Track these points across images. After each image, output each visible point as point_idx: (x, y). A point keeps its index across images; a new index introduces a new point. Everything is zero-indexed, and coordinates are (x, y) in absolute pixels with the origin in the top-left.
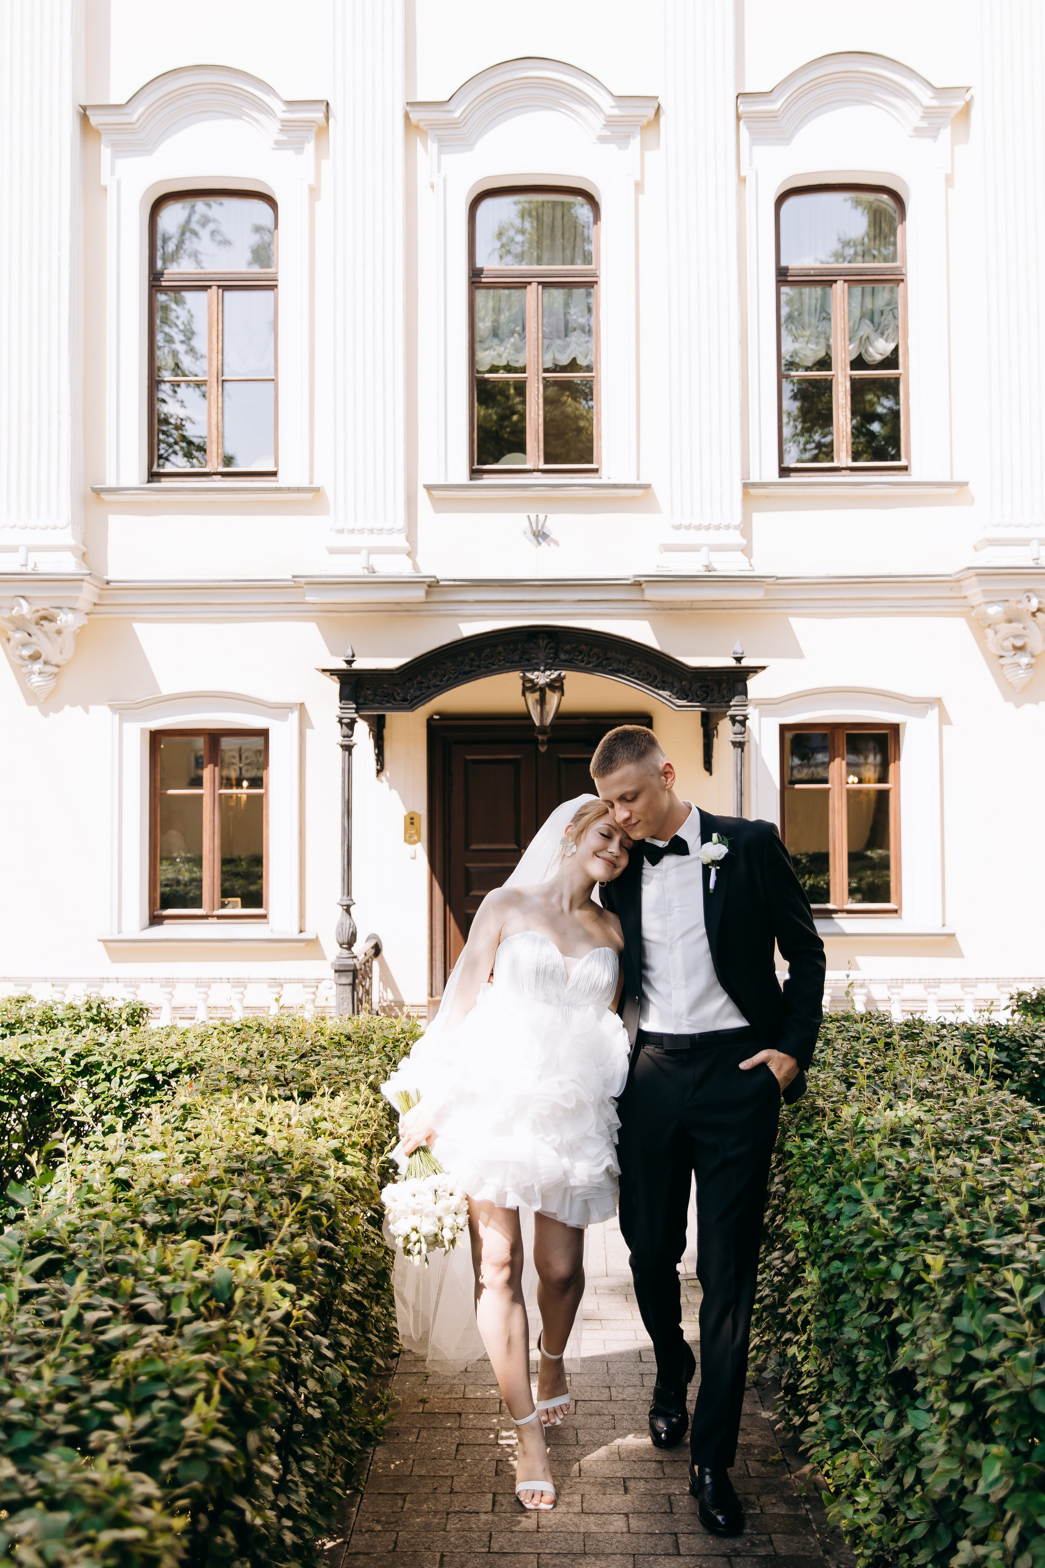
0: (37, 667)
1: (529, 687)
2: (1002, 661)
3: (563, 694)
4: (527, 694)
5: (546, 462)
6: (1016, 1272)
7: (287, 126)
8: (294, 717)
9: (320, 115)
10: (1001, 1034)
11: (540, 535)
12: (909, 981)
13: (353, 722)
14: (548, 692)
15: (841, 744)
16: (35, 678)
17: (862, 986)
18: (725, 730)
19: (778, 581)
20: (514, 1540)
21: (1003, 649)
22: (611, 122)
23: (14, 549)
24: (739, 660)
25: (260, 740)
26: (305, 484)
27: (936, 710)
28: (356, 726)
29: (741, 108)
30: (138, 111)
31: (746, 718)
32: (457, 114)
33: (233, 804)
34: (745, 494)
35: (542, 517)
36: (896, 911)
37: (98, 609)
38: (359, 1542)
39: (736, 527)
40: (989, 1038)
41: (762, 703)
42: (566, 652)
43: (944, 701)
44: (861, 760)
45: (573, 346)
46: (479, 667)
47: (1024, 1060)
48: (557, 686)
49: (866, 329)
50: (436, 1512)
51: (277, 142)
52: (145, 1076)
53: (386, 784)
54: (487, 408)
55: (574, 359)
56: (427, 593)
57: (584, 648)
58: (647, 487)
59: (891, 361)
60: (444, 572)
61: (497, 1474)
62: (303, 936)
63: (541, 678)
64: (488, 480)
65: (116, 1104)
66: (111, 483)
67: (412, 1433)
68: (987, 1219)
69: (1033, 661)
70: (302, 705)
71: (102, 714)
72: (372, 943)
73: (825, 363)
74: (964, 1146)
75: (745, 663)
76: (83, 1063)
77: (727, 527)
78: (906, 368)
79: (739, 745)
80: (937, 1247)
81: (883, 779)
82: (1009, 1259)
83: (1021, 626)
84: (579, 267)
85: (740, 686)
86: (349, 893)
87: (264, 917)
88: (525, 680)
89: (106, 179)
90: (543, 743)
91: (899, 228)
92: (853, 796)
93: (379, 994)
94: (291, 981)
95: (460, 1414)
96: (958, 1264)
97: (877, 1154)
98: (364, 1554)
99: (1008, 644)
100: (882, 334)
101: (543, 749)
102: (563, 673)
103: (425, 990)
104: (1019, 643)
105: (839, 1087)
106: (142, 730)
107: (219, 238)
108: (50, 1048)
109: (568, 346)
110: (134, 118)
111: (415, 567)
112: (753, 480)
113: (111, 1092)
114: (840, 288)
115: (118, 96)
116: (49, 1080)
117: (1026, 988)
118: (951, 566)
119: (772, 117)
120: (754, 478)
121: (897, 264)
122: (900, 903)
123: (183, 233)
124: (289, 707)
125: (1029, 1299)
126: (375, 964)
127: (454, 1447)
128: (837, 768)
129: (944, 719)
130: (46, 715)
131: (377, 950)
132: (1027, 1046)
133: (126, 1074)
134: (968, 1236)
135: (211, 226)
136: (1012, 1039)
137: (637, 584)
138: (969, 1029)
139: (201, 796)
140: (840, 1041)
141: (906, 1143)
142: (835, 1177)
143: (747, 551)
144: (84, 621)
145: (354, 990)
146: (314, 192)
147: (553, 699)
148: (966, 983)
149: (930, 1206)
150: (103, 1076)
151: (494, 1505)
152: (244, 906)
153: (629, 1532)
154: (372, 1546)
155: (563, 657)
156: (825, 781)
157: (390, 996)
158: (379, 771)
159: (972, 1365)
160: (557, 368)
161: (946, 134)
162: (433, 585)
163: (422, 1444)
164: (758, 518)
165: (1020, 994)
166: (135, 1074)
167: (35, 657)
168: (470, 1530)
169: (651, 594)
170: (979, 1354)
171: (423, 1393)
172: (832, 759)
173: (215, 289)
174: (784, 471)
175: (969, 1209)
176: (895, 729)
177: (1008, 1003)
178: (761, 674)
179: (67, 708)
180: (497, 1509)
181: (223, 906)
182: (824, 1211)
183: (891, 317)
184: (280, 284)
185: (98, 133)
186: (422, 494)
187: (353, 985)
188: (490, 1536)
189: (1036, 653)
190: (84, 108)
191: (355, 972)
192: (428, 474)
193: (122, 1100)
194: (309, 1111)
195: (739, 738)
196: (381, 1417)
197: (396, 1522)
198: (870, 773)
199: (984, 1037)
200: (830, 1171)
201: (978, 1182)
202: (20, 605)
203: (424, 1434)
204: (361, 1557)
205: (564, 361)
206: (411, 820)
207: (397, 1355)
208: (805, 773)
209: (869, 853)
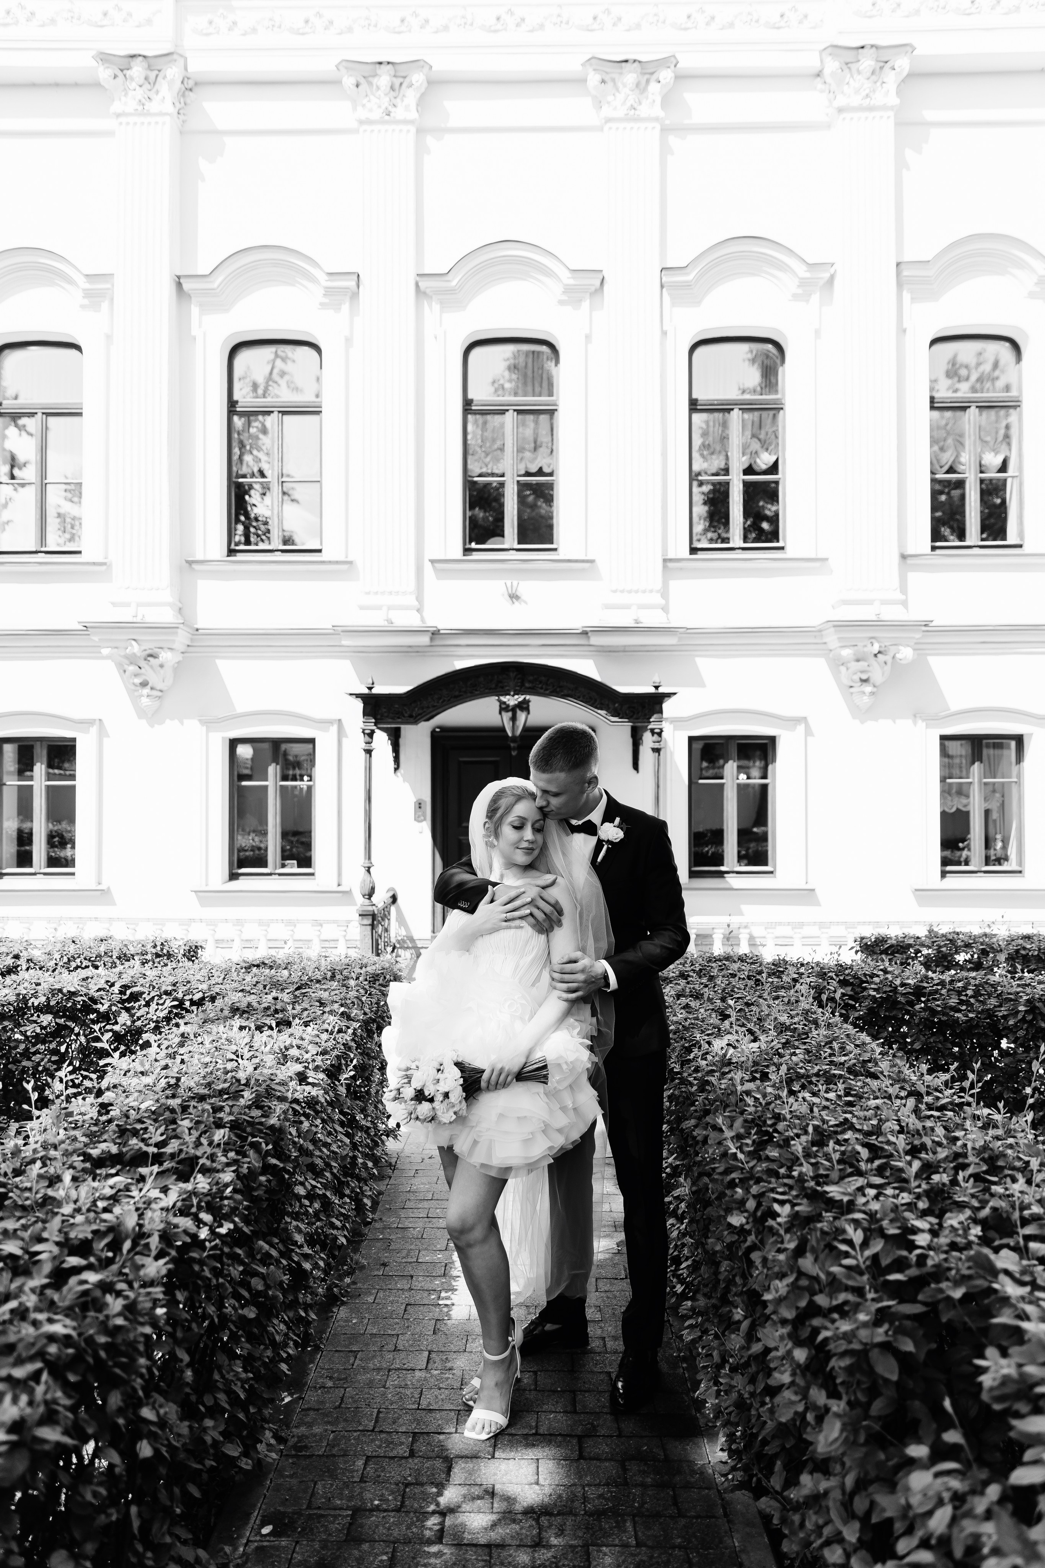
0: (146, 691)
1: (504, 708)
2: (852, 690)
3: (529, 713)
4: (503, 713)
5: (519, 543)
6: (856, 1223)
7: (329, 292)
8: (334, 729)
9: (353, 284)
10: (847, 972)
11: (514, 597)
12: (780, 924)
13: (373, 732)
14: (519, 712)
15: (734, 751)
16: (145, 700)
17: (746, 927)
18: (648, 740)
19: (688, 631)
20: (440, 1397)
21: (853, 681)
22: (568, 290)
23: (128, 605)
24: (657, 687)
25: (311, 746)
26: (342, 558)
27: (803, 725)
28: (375, 735)
29: (664, 279)
30: (218, 280)
31: (662, 730)
32: (454, 283)
33: (297, 792)
34: (665, 567)
35: (515, 583)
36: (772, 872)
37: (191, 649)
38: (312, 1397)
39: (658, 591)
40: (837, 975)
41: (673, 721)
42: (530, 682)
43: (809, 719)
44: (751, 764)
45: (539, 459)
46: (465, 692)
47: (865, 993)
48: (524, 706)
49: (755, 445)
50: (379, 1370)
51: (321, 304)
52: (176, 1003)
53: (401, 779)
54: (485, 512)
55: (541, 468)
56: (432, 639)
57: (543, 679)
58: (592, 561)
59: (774, 468)
60: (444, 623)
61: (434, 1333)
62: (340, 889)
63: (512, 700)
64: (476, 556)
65: (152, 1025)
66: (199, 557)
67: (371, 1294)
68: (829, 1160)
69: (875, 690)
70: (340, 720)
71: (193, 726)
72: (391, 894)
73: (726, 471)
74: (814, 1079)
75: (661, 690)
76: (128, 992)
77: (651, 591)
78: (784, 474)
79: (657, 751)
80: (785, 1185)
81: (765, 776)
82: (850, 1207)
83: (865, 664)
84: (544, 399)
85: (657, 707)
86: (369, 858)
87: (313, 874)
88: (502, 703)
89: (195, 331)
90: (514, 749)
91: (780, 370)
92: (741, 788)
93: (395, 932)
94: (328, 922)
95: (412, 1277)
96: (803, 1208)
97: (739, 1088)
98: (314, 1410)
99: (856, 678)
100: (767, 450)
101: (514, 753)
102: (528, 697)
103: (430, 928)
104: (864, 677)
105: (714, 1019)
106: (223, 738)
107: (292, 386)
108: (103, 981)
109: (536, 458)
110: (215, 285)
111: (423, 620)
112: (669, 557)
113: (149, 1016)
114: (736, 414)
115: (204, 269)
116: (99, 1006)
117: (867, 934)
118: (814, 620)
119: (687, 285)
120: (671, 556)
121: (779, 396)
122: (775, 867)
123: (267, 382)
124: (330, 722)
125: (868, 1253)
126: (393, 909)
127: (403, 1307)
128: (730, 767)
129: (808, 732)
130: (152, 726)
131: (394, 899)
132: (867, 982)
133: (161, 1002)
134: (813, 1178)
135: (286, 378)
136: (855, 977)
137: (585, 633)
138: (822, 968)
139: (266, 787)
140: (720, 978)
141: (765, 1077)
142: (705, 1105)
143: (665, 609)
144: (179, 657)
145: (373, 929)
146: (349, 341)
147: (522, 716)
148: (822, 925)
149: (781, 1142)
150: (143, 1003)
151: (428, 1362)
152: (299, 866)
153: (535, 1389)
154: (323, 1402)
155: (527, 685)
156: (722, 778)
157: (403, 932)
158: (396, 769)
159: (813, 1310)
160: (528, 474)
161: (816, 298)
162: (435, 634)
163: (378, 1304)
164: (674, 584)
165: (862, 938)
166: (168, 1001)
167: (144, 684)
168: (406, 1386)
169: (595, 640)
170: (822, 1300)
171: (385, 1256)
172: (726, 762)
173: (276, 413)
174: (693, 550)
175: (815, 1149)
176: (773, 740)
177: (854, 945)
178: (674, 698)
179: (168, 721)
180: (430, 1367)
181: (283, 866)
182: (695, 1133)
183: (773, 437)
184: (323, 410)
185: (189, 296)
186: (428, 566)
187: (373, 926)
188: (421, 1393)
189: (877, 684)
190: (179, 277)
191: (374, 916)
192: (433, 551)
193: (157, 1022)
194: (283, 1038)
195: (656, 746)
196: (347, 1280)
197: (346, 1379)
198: (755, 772)
199: (832, 974)
200: (700, 1099)
201: (824, 1121)
202: (132, 645)
203: (381, 1294)
204: (311, 1413)
205: (534, 469)
206: (419, 805)
207: (370, 1223)
208: (711, 772)
209: (755, 830)
